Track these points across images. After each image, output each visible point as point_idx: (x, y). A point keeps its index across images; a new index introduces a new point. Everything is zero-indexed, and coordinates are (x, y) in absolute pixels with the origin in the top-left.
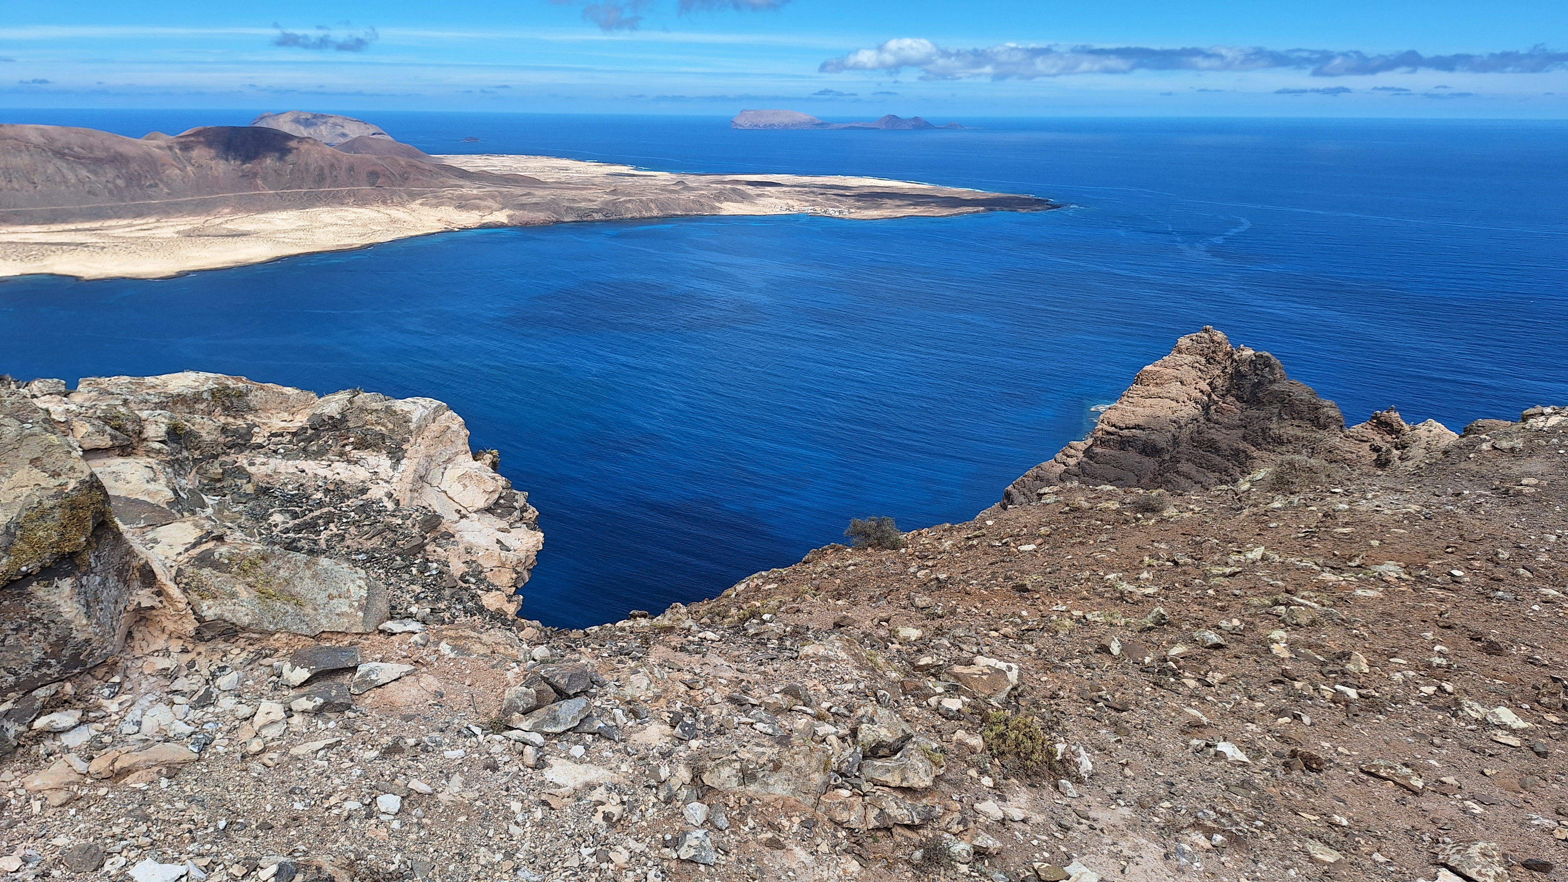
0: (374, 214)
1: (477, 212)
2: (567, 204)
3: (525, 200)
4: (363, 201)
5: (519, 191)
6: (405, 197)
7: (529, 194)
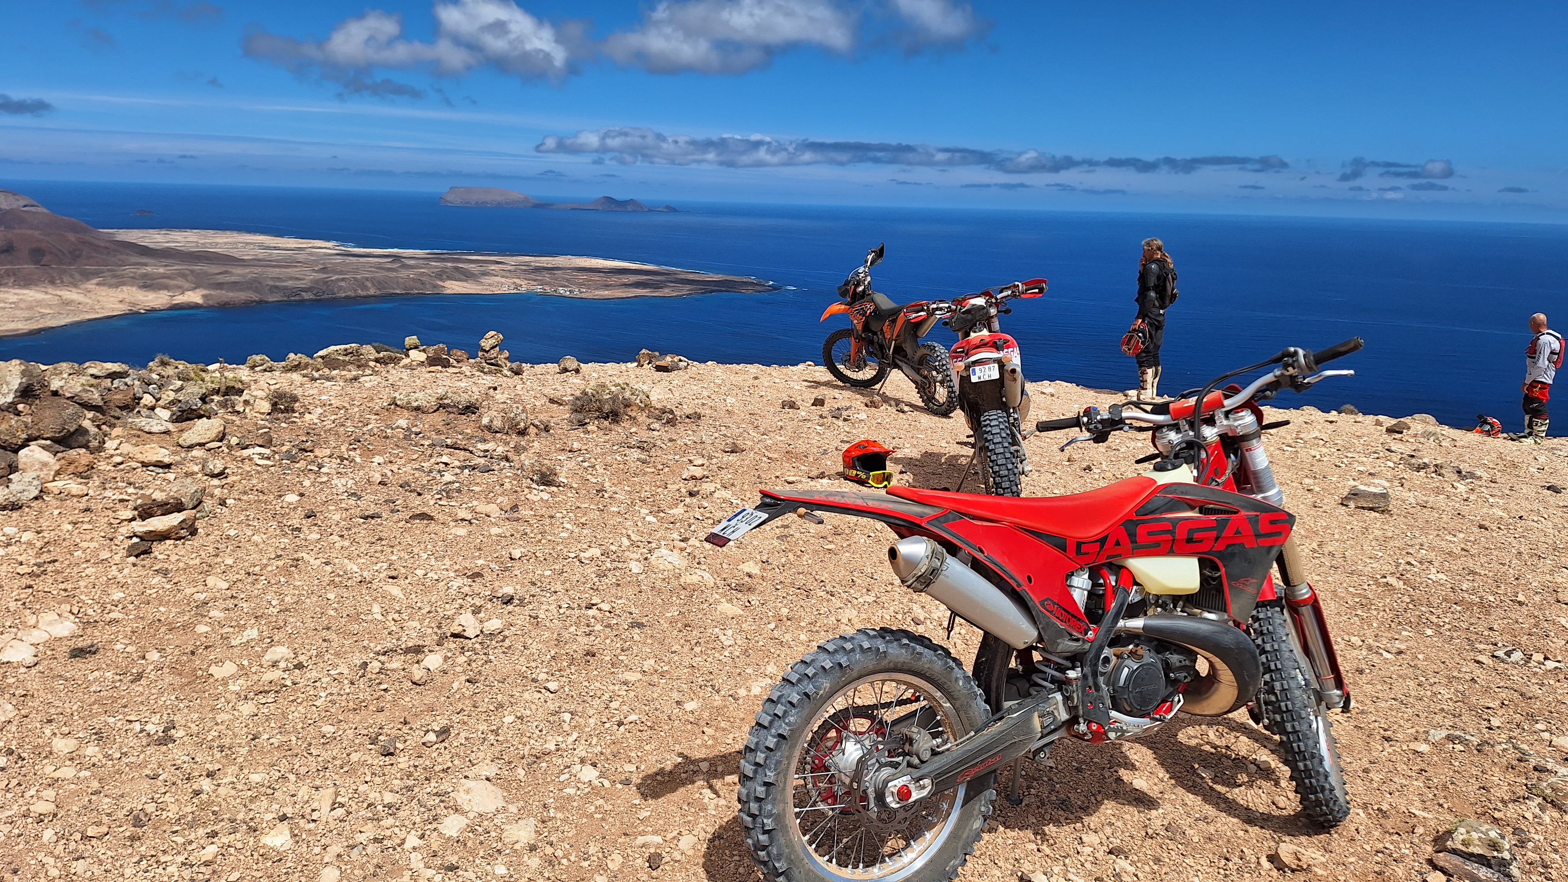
0: (40, 296)
1: (166, 292)
2: (271, 283)
3: (221, 279)
4: (26, 282)
5: (214, 269)
6: (77, 276)
7: (226, 272)
